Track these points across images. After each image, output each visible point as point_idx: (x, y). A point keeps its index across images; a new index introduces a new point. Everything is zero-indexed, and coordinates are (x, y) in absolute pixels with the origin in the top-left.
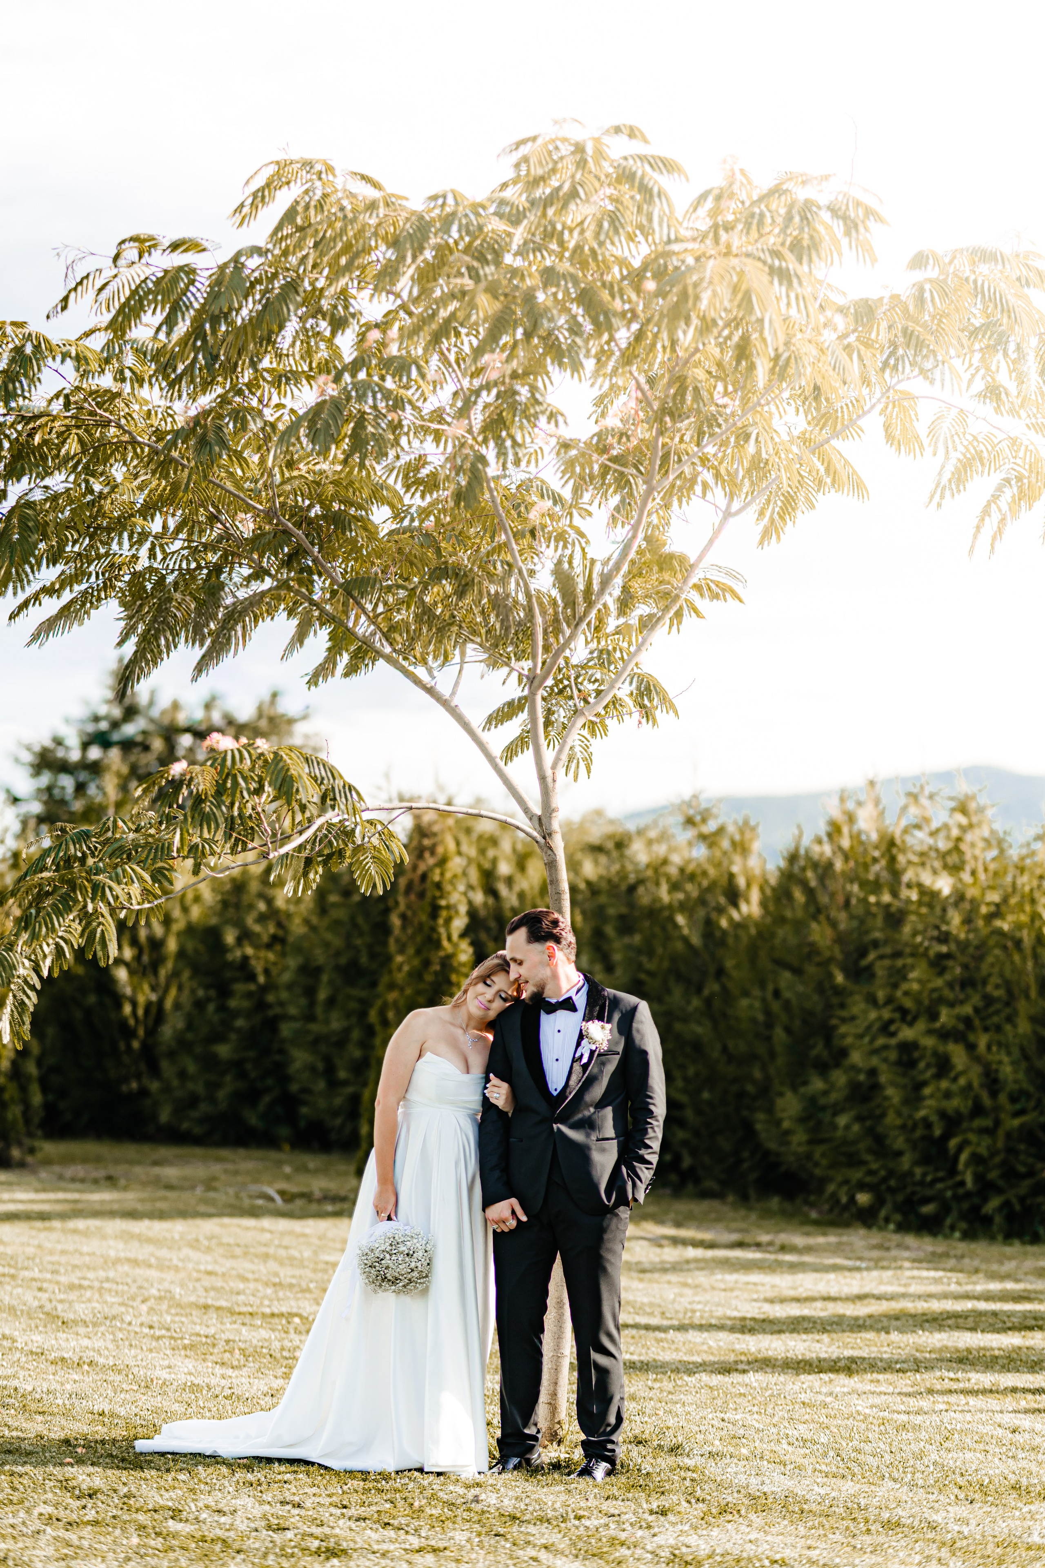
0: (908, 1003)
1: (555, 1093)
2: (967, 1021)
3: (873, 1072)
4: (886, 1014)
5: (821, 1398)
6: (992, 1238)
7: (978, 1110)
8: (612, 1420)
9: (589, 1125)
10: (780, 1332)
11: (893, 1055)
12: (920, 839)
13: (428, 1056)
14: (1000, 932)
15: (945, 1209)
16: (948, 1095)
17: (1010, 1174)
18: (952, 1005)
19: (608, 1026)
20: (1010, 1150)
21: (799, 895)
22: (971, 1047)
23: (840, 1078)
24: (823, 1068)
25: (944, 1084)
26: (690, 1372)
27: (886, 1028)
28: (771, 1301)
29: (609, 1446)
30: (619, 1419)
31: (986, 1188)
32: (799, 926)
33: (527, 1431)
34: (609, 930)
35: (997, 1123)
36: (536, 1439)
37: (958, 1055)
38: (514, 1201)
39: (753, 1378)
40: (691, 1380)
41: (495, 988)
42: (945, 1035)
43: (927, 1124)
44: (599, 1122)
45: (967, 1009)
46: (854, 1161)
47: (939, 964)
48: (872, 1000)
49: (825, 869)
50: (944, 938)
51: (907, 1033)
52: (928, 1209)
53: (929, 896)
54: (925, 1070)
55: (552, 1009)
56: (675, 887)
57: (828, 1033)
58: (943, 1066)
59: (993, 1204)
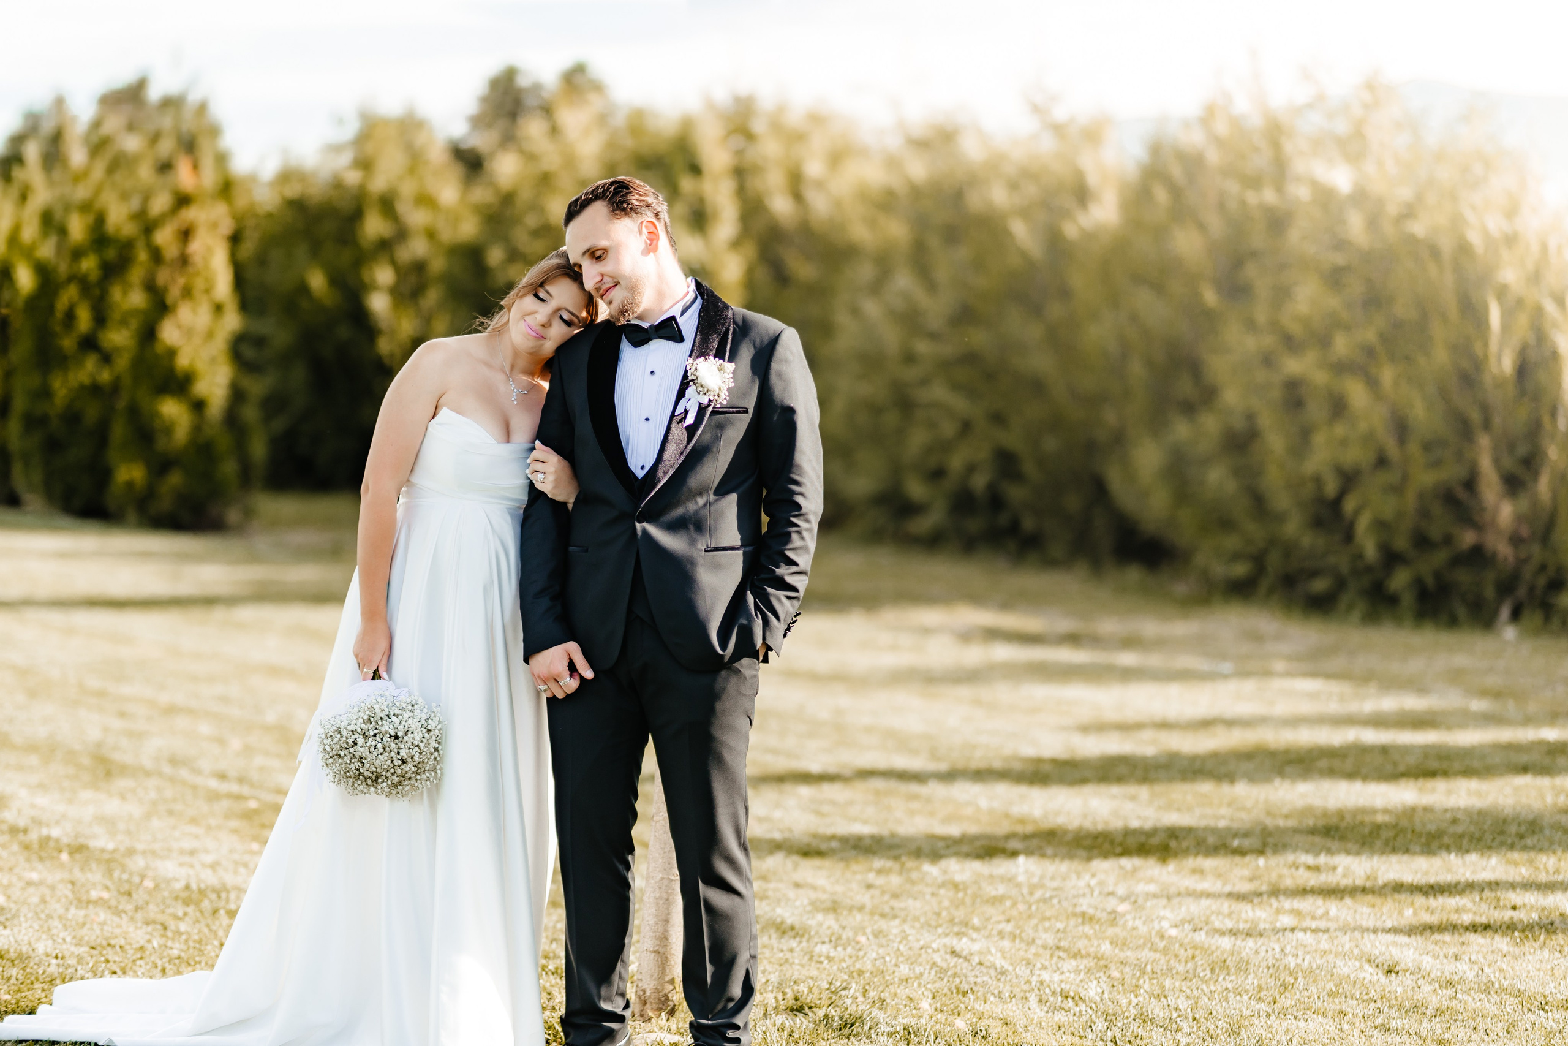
0: (1295, 329)
1: (640, 474)
2: (1370, 352)
3: (1250, 417)
4: (1268, 341)
5: (1112, 903)
6: (1398, 620)
7: (1382, 462)
8: (736, 991)
9: (693, 525)
10: (1083, 781)
11: (1276, 394)
12: (1312, 123)
13: (444, 412)
14: (1412, 240)
15: (1341, 584)
16: (1344, 442)
17: (1422, 542)
18: (1347, 328)
19: (730, 367)
20: (1424, 513)
21: (1161, 195)
22: (1373, 383)
23: (1210, 424)
24: (1189, 409)
25: (1340, 430)
26: (935, 856)
27: (1268, 360)
28: (1085, 729)
29: (731, 1034)
30: (748, 989)
31: (1391, 558)
32: (1160, 233)
33: (606, 1006)
34: (934, 242)
35: (1405, 478)
36: (621, 1019)
37: (1357, 394)
38: (573, 647)
39: (1024, 867)
40: (931, 870)
41: (553, 304)
42: (1341, 368)
43: (1318, 480)
44: (711, 521)
45: (1370, 335)
46: (1226, 524)
47: (1335, 278)
48: (1250, 325)
49: (1193, 162)
50: (1341, 245)
51: (1294, 366)
52: (1320, 585)
53: (1325, 196)
54: (1316, 411)
55: (640, 336)
56: (1013, 186)
57: (1195, 368)
58: (1338, 407)
59: (1400, 580)
